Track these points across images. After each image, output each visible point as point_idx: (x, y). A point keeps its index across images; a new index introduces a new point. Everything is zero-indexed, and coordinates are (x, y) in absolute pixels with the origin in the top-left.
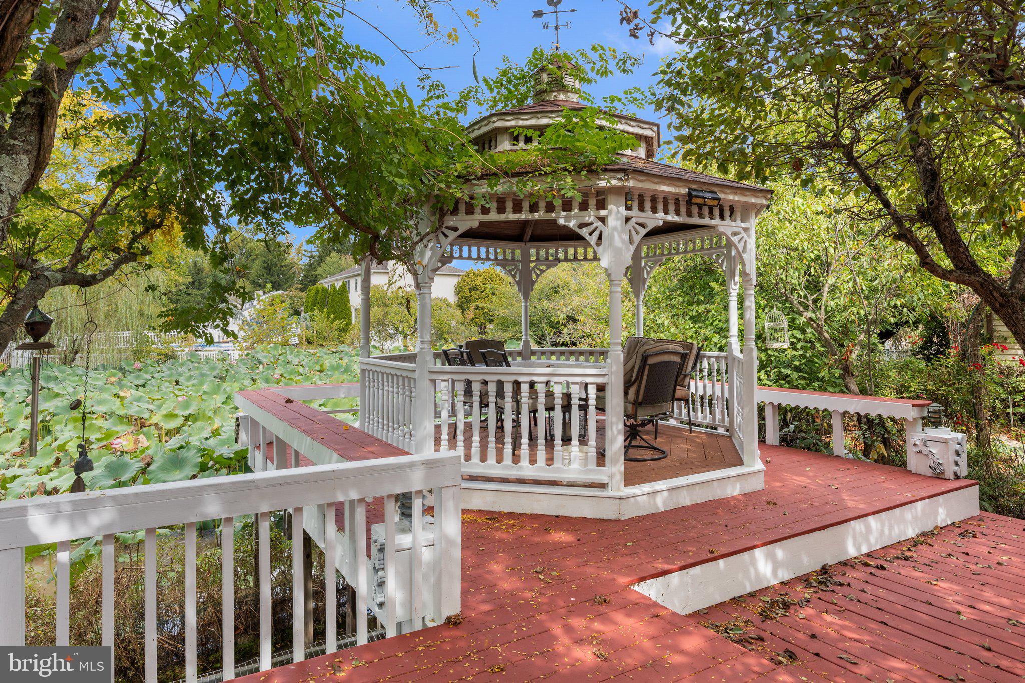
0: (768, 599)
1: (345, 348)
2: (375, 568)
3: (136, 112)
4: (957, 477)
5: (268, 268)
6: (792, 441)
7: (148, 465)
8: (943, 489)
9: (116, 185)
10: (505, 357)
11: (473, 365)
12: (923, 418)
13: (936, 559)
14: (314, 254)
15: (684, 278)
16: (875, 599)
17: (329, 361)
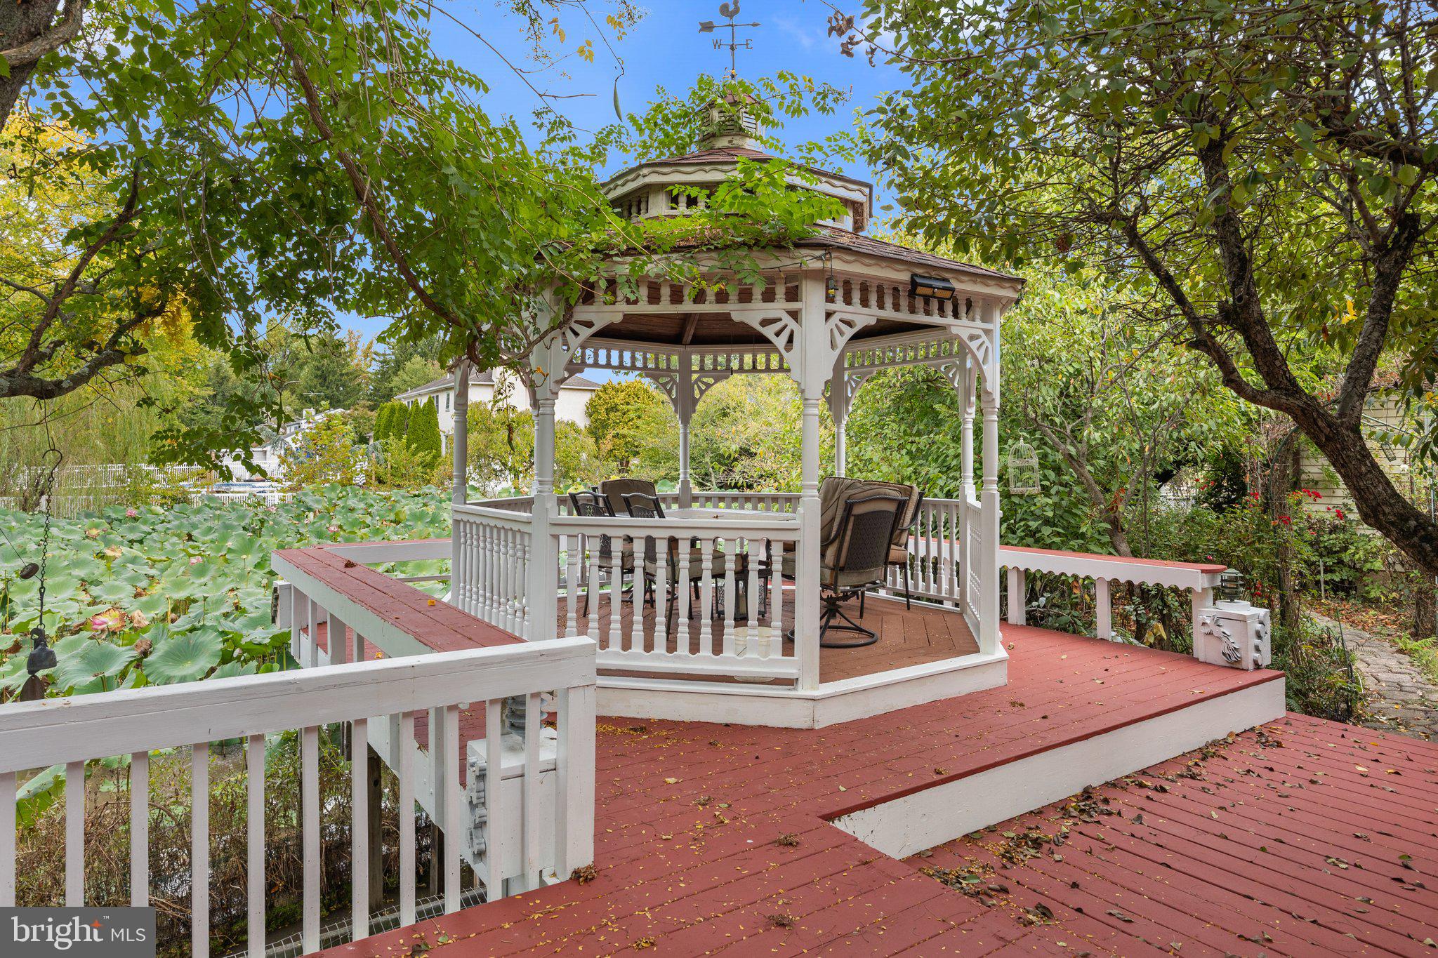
0: (1012, 835)
1: (431, 489)
2: (471, 802)
3: (123, 144)
4: (1257, 666)
5: (323, 377)
6: (1042, 619)
7: (145, 654)
8: (1241, 683)
9: (91, 251)
10: (656, 503)
11: (612, 514)
12: (1213, 588)
13: (1231, 776)
14: (388, 358)
15: (900, 398)
16: (1154, 832)
17: (408, 508)
